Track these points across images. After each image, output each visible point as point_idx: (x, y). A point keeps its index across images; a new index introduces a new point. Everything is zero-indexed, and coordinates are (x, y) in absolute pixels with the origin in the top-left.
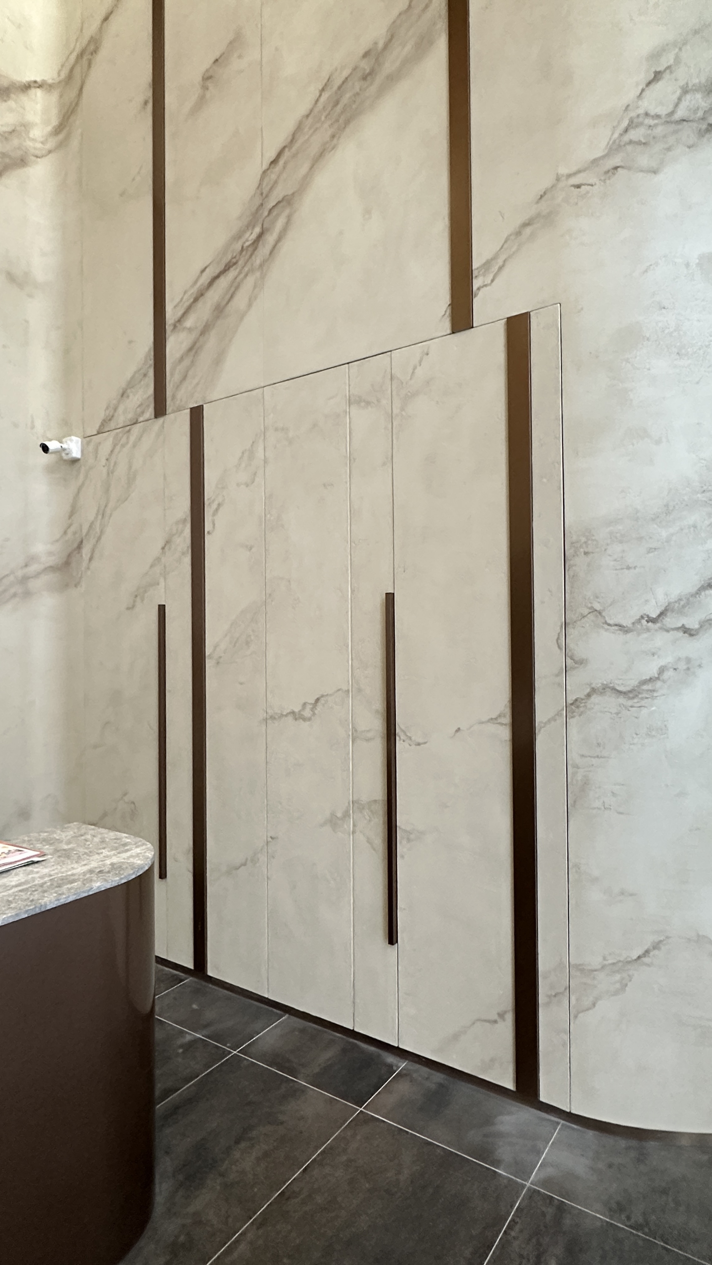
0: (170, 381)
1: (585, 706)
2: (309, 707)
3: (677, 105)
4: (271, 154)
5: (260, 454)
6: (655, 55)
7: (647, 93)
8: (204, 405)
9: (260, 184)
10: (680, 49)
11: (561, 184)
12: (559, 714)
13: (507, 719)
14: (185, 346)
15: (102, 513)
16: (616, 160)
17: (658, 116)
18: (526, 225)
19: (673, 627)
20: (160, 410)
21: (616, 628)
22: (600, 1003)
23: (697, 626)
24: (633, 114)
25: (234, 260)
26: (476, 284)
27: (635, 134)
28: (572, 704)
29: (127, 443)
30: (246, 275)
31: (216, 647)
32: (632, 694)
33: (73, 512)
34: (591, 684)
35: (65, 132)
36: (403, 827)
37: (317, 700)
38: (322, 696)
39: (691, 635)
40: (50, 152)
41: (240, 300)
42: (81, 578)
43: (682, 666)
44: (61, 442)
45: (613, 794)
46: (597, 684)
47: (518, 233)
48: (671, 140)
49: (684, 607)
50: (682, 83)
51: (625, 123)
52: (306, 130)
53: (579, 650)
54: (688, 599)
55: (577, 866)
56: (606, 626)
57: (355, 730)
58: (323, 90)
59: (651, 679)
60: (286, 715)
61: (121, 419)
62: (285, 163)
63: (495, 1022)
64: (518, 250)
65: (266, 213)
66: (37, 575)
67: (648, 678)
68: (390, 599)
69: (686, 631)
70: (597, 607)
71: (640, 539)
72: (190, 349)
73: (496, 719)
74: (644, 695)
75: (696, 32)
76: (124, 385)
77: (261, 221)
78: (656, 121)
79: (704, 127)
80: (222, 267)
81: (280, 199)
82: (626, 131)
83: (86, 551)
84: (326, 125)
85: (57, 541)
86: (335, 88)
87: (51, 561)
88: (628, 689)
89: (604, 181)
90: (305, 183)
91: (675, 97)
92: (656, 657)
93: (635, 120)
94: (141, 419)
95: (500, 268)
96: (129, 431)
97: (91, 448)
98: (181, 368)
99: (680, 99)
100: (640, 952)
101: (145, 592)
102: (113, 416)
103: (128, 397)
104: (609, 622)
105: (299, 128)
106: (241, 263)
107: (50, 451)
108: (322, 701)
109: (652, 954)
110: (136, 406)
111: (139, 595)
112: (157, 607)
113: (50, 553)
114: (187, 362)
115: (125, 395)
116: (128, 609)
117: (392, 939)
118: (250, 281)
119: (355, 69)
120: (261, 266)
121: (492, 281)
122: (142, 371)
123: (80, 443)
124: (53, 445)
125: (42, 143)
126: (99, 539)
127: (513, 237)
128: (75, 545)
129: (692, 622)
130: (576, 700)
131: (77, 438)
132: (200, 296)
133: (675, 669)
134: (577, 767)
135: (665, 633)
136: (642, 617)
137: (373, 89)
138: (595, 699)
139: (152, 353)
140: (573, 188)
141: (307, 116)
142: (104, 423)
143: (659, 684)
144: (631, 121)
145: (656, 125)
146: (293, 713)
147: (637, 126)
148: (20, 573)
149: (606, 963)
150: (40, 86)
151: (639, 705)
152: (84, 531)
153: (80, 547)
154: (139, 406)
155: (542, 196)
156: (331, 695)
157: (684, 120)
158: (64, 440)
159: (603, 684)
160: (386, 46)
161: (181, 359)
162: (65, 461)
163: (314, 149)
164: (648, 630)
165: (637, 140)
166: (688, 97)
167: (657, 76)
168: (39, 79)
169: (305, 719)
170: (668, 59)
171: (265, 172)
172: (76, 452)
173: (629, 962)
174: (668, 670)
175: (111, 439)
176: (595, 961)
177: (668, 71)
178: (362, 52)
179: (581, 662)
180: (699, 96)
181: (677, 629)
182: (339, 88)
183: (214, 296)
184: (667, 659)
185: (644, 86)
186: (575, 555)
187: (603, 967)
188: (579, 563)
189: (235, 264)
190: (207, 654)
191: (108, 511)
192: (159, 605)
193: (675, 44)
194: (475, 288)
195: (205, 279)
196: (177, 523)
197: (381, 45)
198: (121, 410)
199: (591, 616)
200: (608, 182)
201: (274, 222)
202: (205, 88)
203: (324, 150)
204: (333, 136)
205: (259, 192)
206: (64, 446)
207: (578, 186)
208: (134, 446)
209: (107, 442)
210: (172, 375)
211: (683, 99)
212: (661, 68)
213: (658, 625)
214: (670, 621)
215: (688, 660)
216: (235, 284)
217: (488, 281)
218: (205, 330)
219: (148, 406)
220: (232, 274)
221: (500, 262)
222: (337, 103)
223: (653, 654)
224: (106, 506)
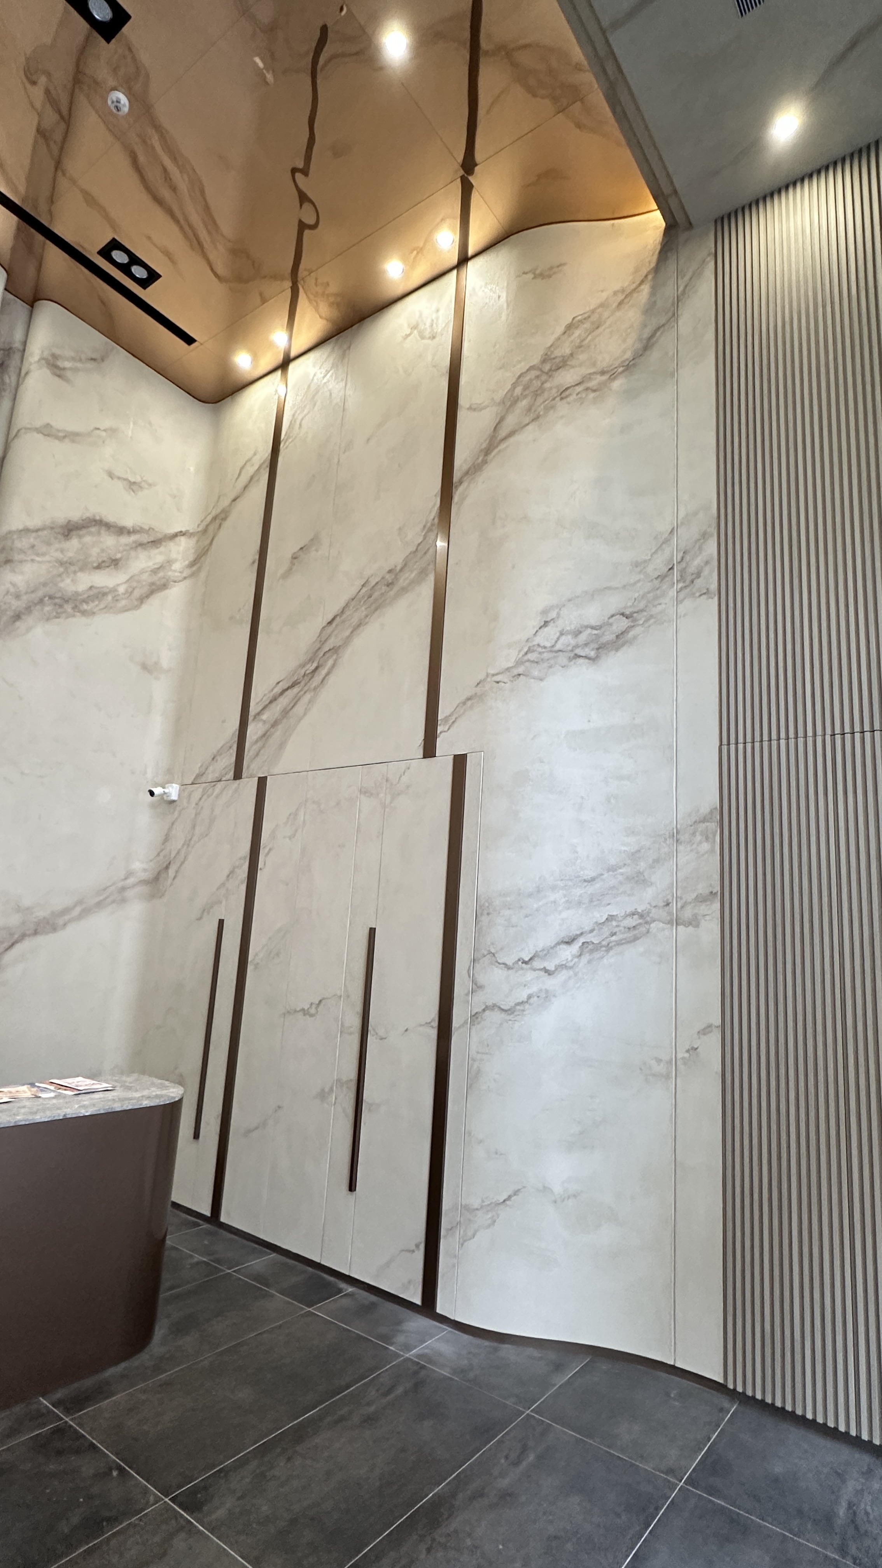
0: (247, 755)
1: (482, 1018)
2: (314, 1006)
3: (556, 642)
4: (329, 617)
5: (301, 817)
6: (545, 612)
7: (539, 633)
8: (268, 777)
9: (320, 635)
10: (560, 609)
11: (489, 679)
12: (466, 1022)
13: (435, 1024)
14: (260, 733)
15: (188, 843)
16: (521, 670)
17: (545, 647)
18: (469, 699)
19: (538, 968)
20: (238, 775)
21: (504, 966)
22: (478, 1235)
23: (553, 969)
24: (530, 644)
25: (299, 681)
26: (440, 729)
27: (531, 656)
28: (474, 1016)
29: (212, 794)
30: (305, 693)
31: (257, 954)
32: (509, 1011)
33: (166, 839)
34: (486, 1003)
35: (198, 565)
36: (367, 1100)
37: (320, 1001)
38: (324, 999)
39: (549, 974)
40: (185, 578)
41: (299, 709)
42: (165, 891)
43: (543, 995)
44: (164, 788)
45: (495, 1080)
46: (490, 1003)
47: (464, 703)
48: (552, 662)
49: (546, 955)
50: (560, 629)
51: (526, 650)
52: (351, 608)
53: (481, 979)
54: (548, 951)
55: (470, 1133)
56: (497, 964)
57: (342, 1025)
58: (363, 586)
59: (522, 1002)
60: (299, 1011)
61: (210, 777)
62: (337, 625)
63: (413, 1251)
64: (464, 713)
65: (322, 654)
66: (134, 886)
67: (521, 1001)
68: (372, 932)
69: (546, 971)
70: (493, 951)
71: (521, 907)
72: (264, 735)
73: (430, 1023)
74: (518, 1013)
75: (569, 600)
76: (215, 751)
77: (318, 659)
78: (544, 650)
79: (572, 655)
80: (290, 684)
81: (331, 647)
82: (526, 653)
83: (171, 872)
84: (363, 608)
85: (151, 861)
86: (370, 587)
87: (144, 876)
88: (509, 1008)
89: (512, 681)
90: (348, 641)
91: (555, 637)
92: (526, 987)
93: (532, 648)
94: (224, 779)
95: (454, 722)
96: (214, 786)
97: (186, 794)
98: (255, 748)
99: (558, 639)
100: (505, 1197)
101: (212, 907)
102: (204, 773)
103: (217, 761)
104: (499, 961)
105: (347, 605)
106: (303, 683)
107: (155, 795)
108: (323, 1002)
109: (513, 1198)
110: (222, 769)
111: (206, 910)
112: (218, 920)
113: (145, 870)
114: (260, 744)
115: (215, 759)
116: (197, 919)
117: (352, 1187)
118: (308, 696)
119: (383, 578)
120: (315, 689)
121: (448, 729)
122: (229, 745)
123: (178, 788)
124: (157, 791)
125: (180, 572)
126: (183, 863)
127: (461, 705)
128: (165, 865)
129: (551, 966)
130: (477, 1013)
131: (177, 785)
132: (273, 700)
133: (538, 997)
134: (474, 1060)
135: (532, 972)
136: (519, 960)
137: (392, 593)
138: (487, 1013)
139: (237, 733)
140: (494, 683)
141: (353, 599)
142: (199, 776)
143: (527, 1006)
144: (529, 648)
145: (543, 652)
146: (303, 1010)
147: (534, 651)
148: (120, 884)
149: (484, 1204)
150: (184, 535)
151: (513, 1019)
152: (173, 856)
153: (167, 868)
154: (224, 769)
155: (478, 684)
156: (329, 998)
157: (560, 651)
158: (167, 786)
159: (493, 1004)
160: (401, 570)
161: (256, 742)
162: (166, 801)
163: (355, 621)
164: (522, 969)
165: (532, 660)
166: (563, 637)
167: (546, 623)
168: (184, 530)
169: (312, 1016)
170: (553, 614)
171: (324, 628)
172: (174, 797)
173: (499, 1204)
174: (533, 997)
175: (201, 790)
176: (475, 1203)
177: (552, 622)
178: (388, 569)
179: (481, 987)
180: (570, 637)
181: (541, 970)
182: (373, 587)
183: (283, 701)
184: (534, 989)
185: (538, 629)
186: (482, 914)
187: (482, 1207)
188: (484, 919)
189: (299, 683)
190: (250, 960)
191: (192, 842)
192: (220, 920)
193: (557, 606)
194: (438, 732)
195: (278, 690)
196: (240, 859)
197: (398, 568)
198: (211, 768)
199: (488, 956)
200: (514, 682)
201: (326, 661)
202: (293, 564)
203: (361, 623)
204: (366, 616)
205: (319, 639)
206: (166, 791)
207: (498, 682)
208: (217, 797)
209: (198, 791)
210: (249, 751)
211: (560, 639)
212: (548, 619)
213: (529, 966)
214: (537, 964)
215: (547, 991)
216: (297, 698)
217: (446, 729)
218: (275, 724)
219: (230, 770)
220: (296, 690)
221: (453, 718)
222: (370, 597)
223: (525, 986)
224: (191, 839)
